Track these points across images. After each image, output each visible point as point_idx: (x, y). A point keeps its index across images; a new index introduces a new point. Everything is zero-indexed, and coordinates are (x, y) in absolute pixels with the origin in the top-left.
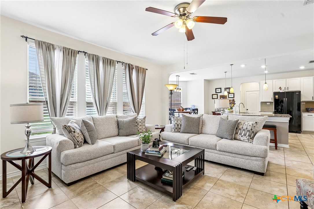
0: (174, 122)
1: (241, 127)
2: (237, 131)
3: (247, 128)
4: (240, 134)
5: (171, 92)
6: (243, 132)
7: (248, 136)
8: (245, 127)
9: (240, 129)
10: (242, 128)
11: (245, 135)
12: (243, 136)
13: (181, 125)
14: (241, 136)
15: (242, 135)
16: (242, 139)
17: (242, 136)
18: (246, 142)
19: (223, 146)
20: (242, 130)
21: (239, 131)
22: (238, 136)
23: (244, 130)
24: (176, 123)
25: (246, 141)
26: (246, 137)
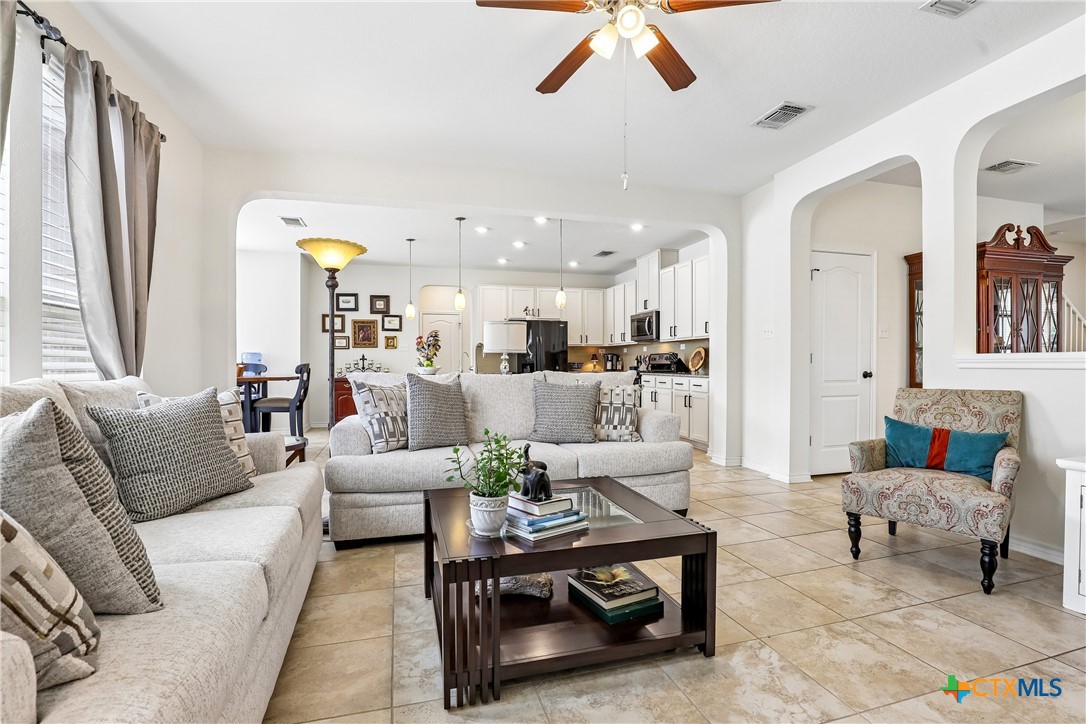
0: (376, 410)
1: (605, 402)
2: (598, 415)
3: (623, 404)
4: (609, 421)
5: (333, 278)
6: (617, 416)
7: (630, 424)
8: (617, 402)
9: (605, 409)
10: (611, 404)
11: (622, 422)
12: (619, 427)
13: (404, 419)
14: (611, 427)
15: (616, 423)
16: (614, 434)
17: (615, 428)
18: (626, 441)
19: (601, 462)
20: (610, 409)
21: (604, 415)
22: (603, 427)
23: (617, 409)
24: (386, 414)
25: (626, 438)
26: (627, 428)
